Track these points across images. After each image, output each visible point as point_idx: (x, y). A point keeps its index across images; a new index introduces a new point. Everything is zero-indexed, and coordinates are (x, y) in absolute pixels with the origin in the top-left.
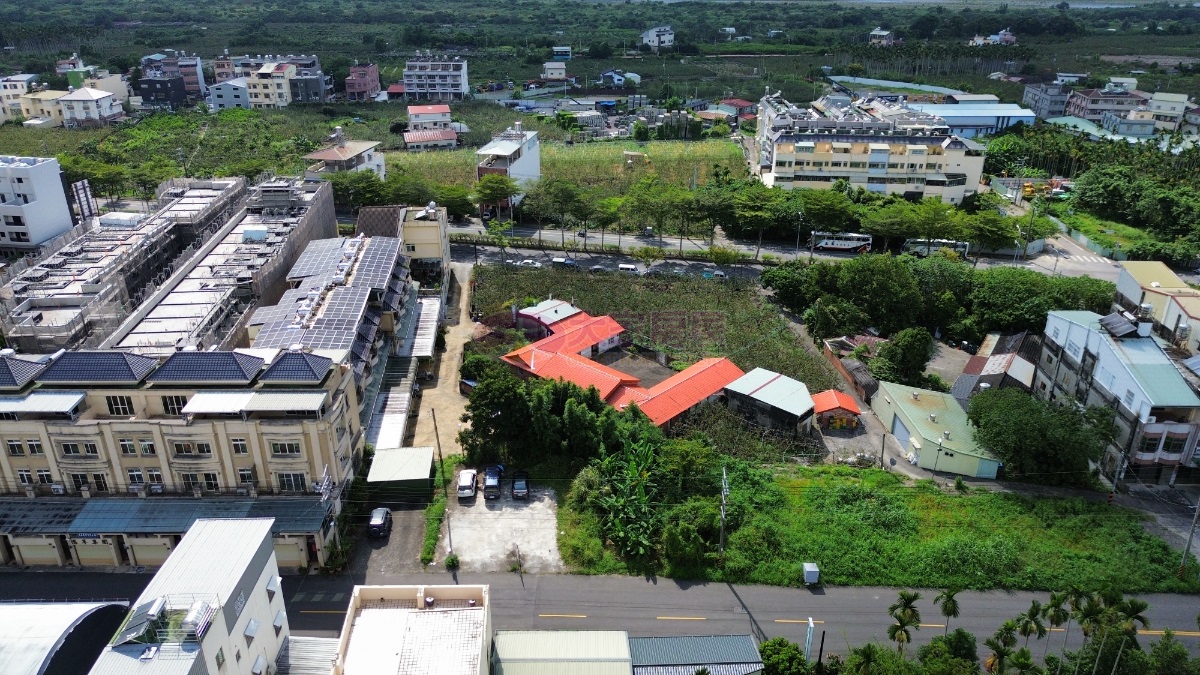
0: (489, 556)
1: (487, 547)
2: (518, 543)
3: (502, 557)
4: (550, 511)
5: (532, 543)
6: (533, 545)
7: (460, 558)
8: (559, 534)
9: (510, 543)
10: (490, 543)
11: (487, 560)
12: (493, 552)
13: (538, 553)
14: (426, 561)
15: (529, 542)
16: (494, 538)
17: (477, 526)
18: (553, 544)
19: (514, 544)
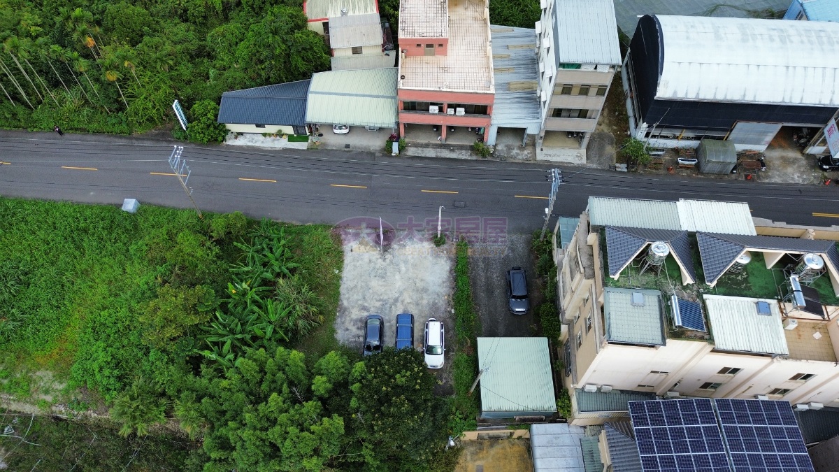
0: (407, 247)
1: (410, 257)
2: (380, 260)
3: (395, 246)
4: (345, 303)
5: (367, 260)
6: (366, 257)
7: (433, 245)
8: (340, 271)
9: (388, 261)
10: (406, 262)
11: (409, 243)
12: (403, 251)
13: (362, 248)
14: (463, 244)
15: (370, 261)
16: (403, 269)
17: (420, 285)
18: (348, 259)
19: (384, 260)
